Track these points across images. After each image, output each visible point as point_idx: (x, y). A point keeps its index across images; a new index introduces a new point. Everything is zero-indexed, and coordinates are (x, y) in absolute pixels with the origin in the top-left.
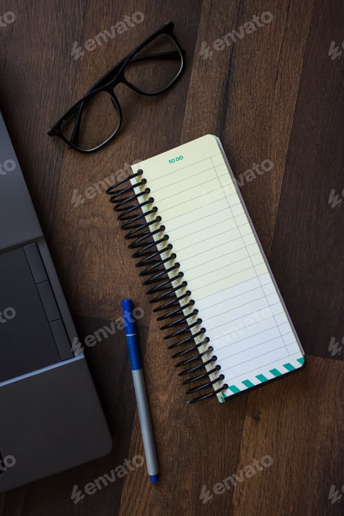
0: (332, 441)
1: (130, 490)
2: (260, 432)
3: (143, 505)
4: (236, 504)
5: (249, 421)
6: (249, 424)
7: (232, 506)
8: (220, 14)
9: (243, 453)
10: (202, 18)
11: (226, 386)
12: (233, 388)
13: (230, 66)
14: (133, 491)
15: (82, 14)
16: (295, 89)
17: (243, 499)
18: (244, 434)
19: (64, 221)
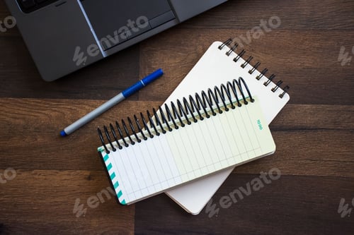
0: (82, 229)
1: (32, 103)
2: (81, 181)
3: (24, 113)
4: (33, 172)
5: (87, 173)
6: (85, 174)
7: (32, 170)
8: (349, 118)
9: (66, 172)
10: (345, 106)
11: (108, 152)
12: (107, 157)
13: (316, 129)
14: (31, 105)
15: (336, 28)
16: (307, 173)
17: (37, 177)
18: (78, 171)
19: (200, 36)
